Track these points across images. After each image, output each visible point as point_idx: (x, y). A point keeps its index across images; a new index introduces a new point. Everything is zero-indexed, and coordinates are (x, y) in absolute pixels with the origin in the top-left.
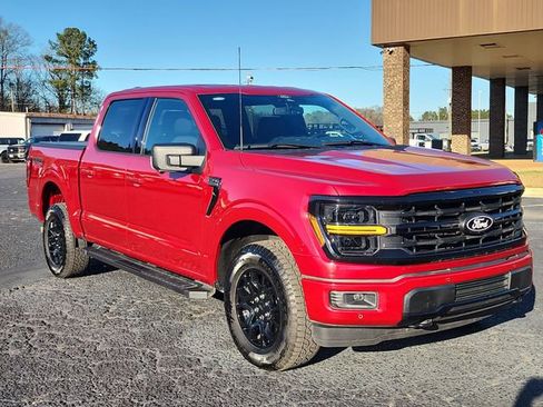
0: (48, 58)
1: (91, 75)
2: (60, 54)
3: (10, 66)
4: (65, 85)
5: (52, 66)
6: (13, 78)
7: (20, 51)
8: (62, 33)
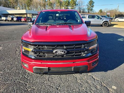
0: (87, 5)
1: (93, 7)
2: (89, 4)
3: (82, 7)
4: (89, 9)
5: (87, 6)
6: (82, 8)
7: (84, 4)
8: (90, 1)
